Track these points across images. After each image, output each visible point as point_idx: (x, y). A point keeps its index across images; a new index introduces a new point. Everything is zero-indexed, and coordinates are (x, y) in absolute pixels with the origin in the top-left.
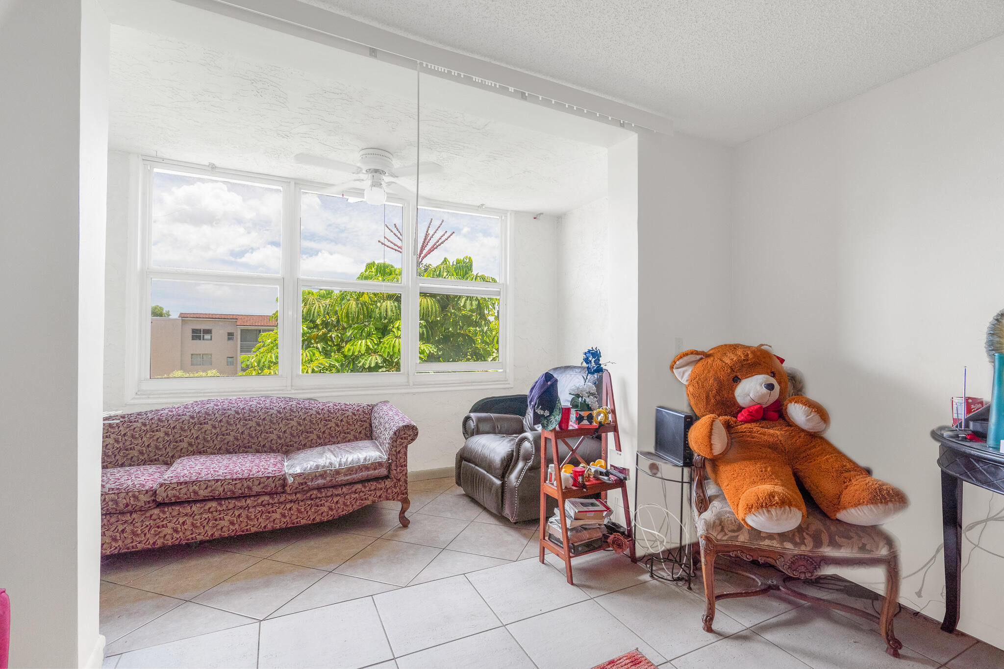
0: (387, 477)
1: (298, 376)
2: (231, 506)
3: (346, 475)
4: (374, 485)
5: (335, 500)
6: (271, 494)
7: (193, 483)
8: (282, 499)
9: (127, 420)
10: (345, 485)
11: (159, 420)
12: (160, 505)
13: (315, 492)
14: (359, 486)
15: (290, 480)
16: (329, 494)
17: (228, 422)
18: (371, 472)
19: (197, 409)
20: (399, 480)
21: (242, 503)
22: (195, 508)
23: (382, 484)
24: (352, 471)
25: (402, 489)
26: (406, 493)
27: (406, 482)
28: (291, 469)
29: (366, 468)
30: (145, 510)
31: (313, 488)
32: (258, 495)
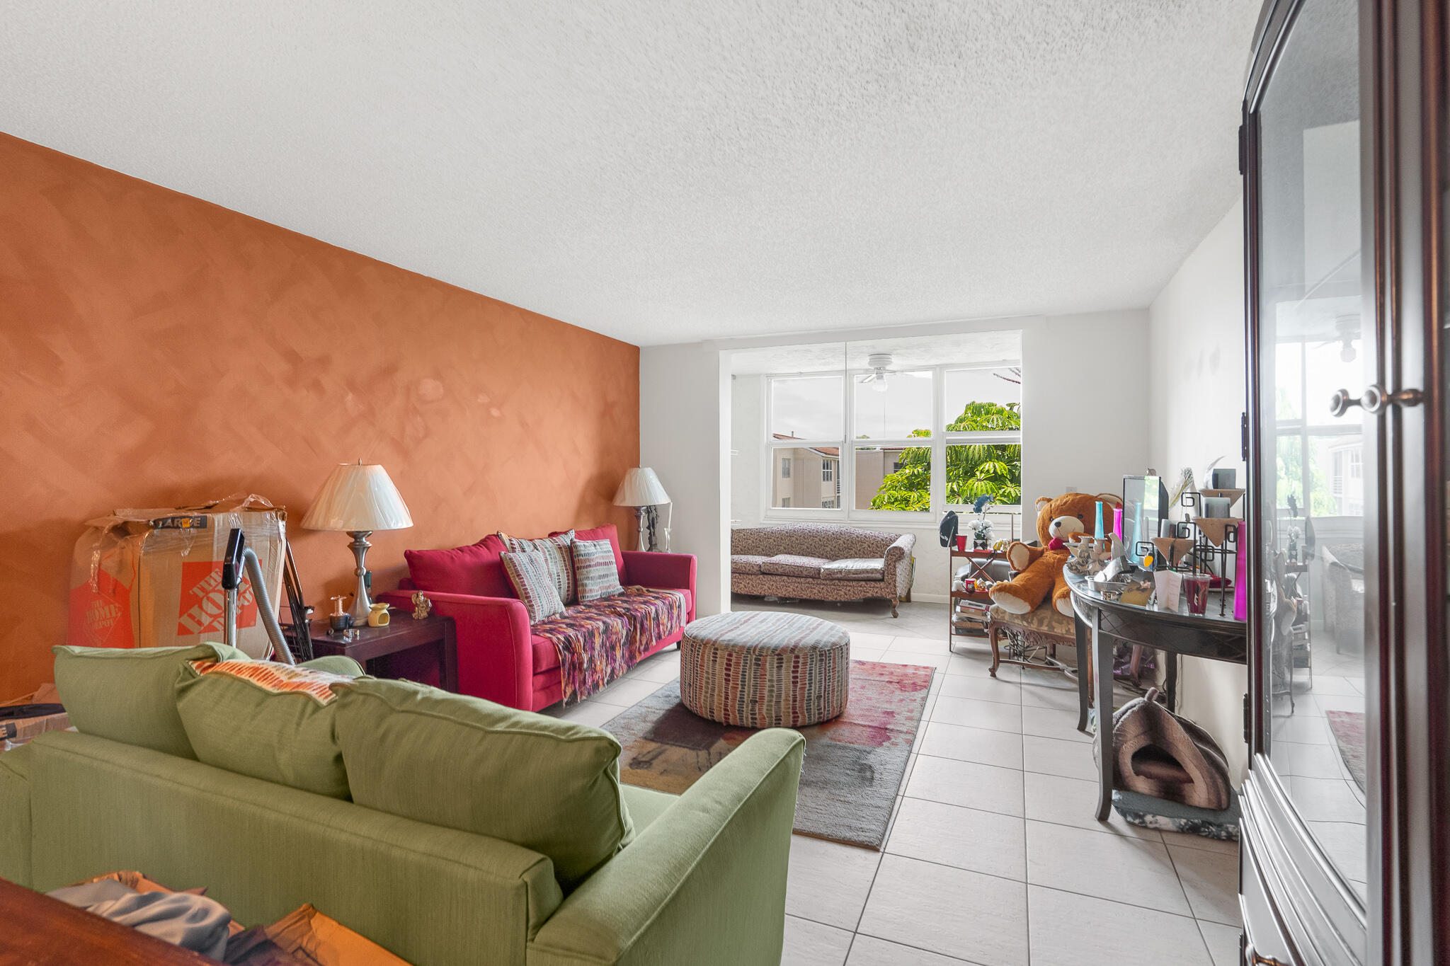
0: (882, 580)
1: (853, 511)
2: (794, 581)
3: (853, 574)
4: (873, 584)
5: (848, 588)
6: (813, 578)
7: (776, 564)
8: (816, 581)
9: (739, 531)
10: (855, 580)
11: (772, 533)
12: (763, 573)
13: (837, 581)
14: (864, 583)
15: (822, 570)
16: (845, 584)
17: (781, 539)
18: (870, 575)
20: (889, 584)
21: (798, 580)
22: (778, 578)
23: (878, 585)
24: (857, 572)
25: (892, 590)
26: (896, 594)
27: (895, 586)
28: (827, 566)
29: (867, 571)
30: (757, 575)
31: (835, 579)
32: (806, 577)
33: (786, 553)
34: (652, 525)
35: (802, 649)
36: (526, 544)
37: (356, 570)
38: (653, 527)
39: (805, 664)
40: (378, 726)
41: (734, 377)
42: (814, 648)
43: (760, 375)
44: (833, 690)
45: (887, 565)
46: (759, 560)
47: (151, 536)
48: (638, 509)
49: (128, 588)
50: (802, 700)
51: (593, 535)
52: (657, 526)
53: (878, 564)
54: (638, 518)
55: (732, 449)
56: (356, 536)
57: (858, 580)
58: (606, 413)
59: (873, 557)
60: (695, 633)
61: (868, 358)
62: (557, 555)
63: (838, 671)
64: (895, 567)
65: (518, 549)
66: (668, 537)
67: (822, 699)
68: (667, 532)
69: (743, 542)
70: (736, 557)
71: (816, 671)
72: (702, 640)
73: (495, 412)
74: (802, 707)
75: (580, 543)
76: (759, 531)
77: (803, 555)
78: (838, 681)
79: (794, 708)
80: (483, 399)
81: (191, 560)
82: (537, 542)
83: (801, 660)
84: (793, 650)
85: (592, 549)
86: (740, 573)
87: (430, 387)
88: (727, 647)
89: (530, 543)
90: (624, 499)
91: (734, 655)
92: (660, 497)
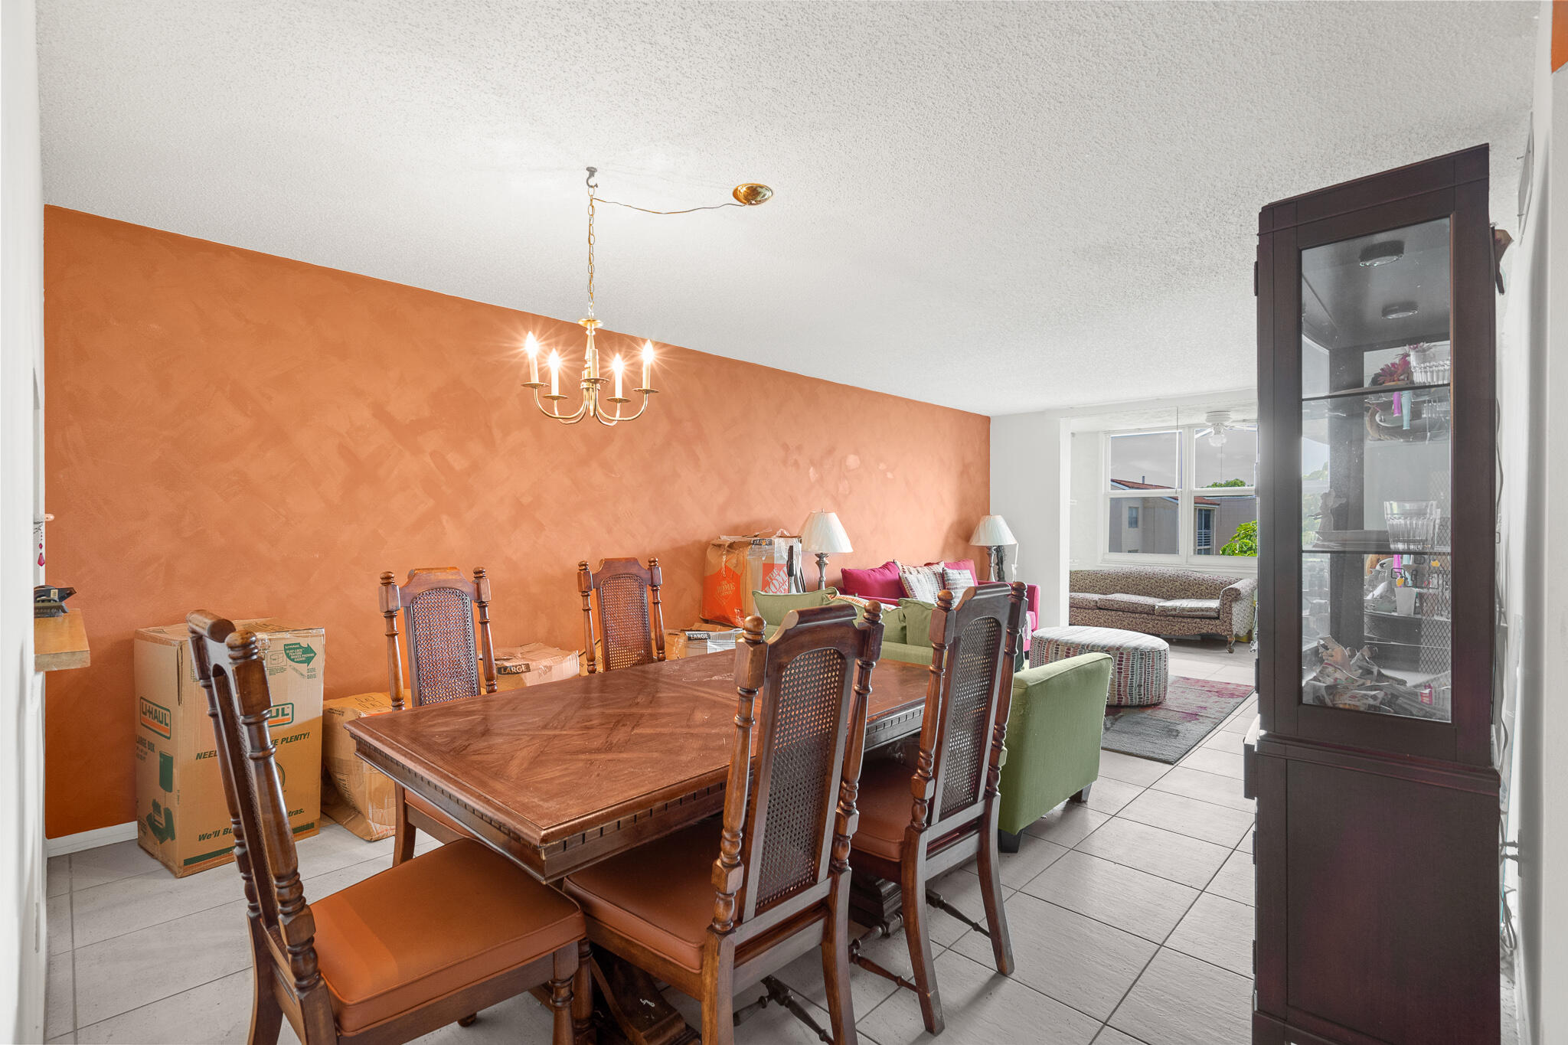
0: (1218, 618)
1: (1188, 556)
2: (1129, 616)
3: (1188, 611)
4: (1208, 621)
5: (1183, 624)
6: (1148, 614)
7: (1112, 601)
8: (1153, 618)
9: (1076, 572)
10: (1190, 617)
12: (1100, 609)
13: (1171, 618)
14: (1198, 620)
15: (1157, 607)
16: (1180, 620)
17: (1118, 579)
18: (1204, 613)
19: (1127, 570)
20: (1225, 622)
21: (1133, 615)
22: (1113, 613)
23: (1213, 622)
24: (1191, 610)
25: (1228, 627)
26: (1232, 631)
27: (1231, 624)
28: (1161, 604)
29: (1202, 610)
30: (1093, 610)
31: (1170, 616)
32: (1141, 613)
33: (1122, 592)
34: (1000, 562)
35: (1125, 649)
36: (912, 569)
37: (820, 578)
38: (1002, 564)
39: (1128, 659)
40: (922, 614)
41: (1073, 434)
42: (1136, 649)
43: (1098, 432)
44: (1152, 682)
45: (1223, 604)
46: (1096, 597)
47: (751, 548)
48: (989, 548)
49: (739, 574)
50: (1126, 686)
51: (957, 565)
52: (1005, 563)
53: (1214, 604)
54: (990, 555)
55: (1071, 498)
56: (820, 556)
57: (1193, 617)
58: (964, 471)
59: (1211, 598)
60: (1041, 635)
61: (1206, 415)
62: (934, 579)
63: (1157, 669)
64: (1230, 606)
65: (907, 572)
66: (1014, 571)
67: (1142, 688)
68: (1014, 567)
69: (1079, 581)
70: (1074, 594)
71: (1137, 666)
72: (1047, 639)
73: (890, 475)
74: (1125, 691)
75: (949, 571)
76: (1096, 573)
77: (1139, 595)
78: (1157, 677)
79: (1119, 691)
80: (882, 466)
81: (766, 562)
82: (919, 569)
83: (1125, 656)
84: (1118, 649)
85: (958, 576)
86: (1077, 608)
87: (852, 461)
88: (1066, 643)
89: (915, 569)
90: (979, 540)
91: (1072, 649)
92: (1007, 539)
